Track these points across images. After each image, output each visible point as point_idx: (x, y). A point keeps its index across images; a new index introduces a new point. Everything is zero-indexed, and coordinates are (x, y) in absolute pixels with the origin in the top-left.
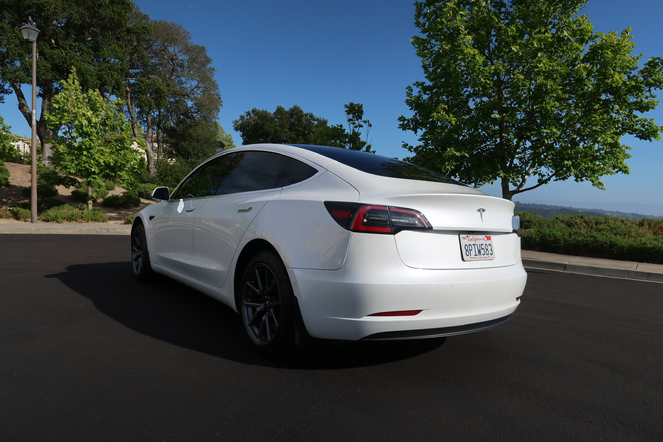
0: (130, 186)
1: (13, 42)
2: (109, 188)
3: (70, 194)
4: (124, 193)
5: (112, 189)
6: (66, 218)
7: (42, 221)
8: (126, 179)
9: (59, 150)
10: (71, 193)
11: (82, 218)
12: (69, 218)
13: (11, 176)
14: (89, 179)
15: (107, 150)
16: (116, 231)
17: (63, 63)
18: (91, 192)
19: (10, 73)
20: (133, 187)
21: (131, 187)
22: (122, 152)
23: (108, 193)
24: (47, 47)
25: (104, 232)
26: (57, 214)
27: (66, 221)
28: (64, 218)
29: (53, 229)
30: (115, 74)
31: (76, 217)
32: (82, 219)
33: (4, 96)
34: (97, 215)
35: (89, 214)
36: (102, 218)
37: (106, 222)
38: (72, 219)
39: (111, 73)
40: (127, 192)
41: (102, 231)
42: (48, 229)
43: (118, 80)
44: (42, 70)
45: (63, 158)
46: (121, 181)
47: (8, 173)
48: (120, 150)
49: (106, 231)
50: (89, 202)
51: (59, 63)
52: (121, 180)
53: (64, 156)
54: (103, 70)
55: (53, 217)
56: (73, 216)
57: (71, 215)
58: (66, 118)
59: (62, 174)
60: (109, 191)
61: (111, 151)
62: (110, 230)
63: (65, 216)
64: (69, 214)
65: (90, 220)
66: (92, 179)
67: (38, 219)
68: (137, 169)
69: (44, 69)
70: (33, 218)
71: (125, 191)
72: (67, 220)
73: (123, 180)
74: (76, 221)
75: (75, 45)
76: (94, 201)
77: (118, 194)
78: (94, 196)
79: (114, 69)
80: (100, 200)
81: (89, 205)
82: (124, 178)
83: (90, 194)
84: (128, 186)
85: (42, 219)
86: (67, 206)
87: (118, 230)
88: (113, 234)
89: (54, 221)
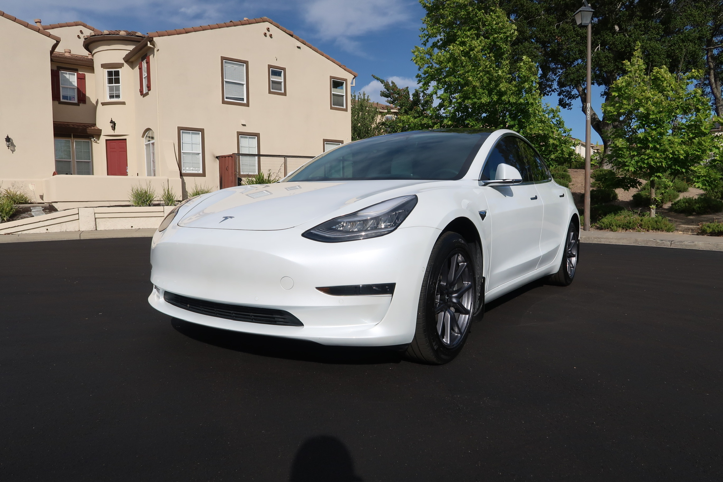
0: (707, 185)
1: (574, 41)
2: (680, 189)
3: (632, 199)
4: (702, 195)
5: (685, 190)
6: (621, 226)
7: (596, 229)
8: (703, 175)
9: (617, 145)
10: (632, 197)
11: (641, 225)
12: (626, 225)
13: (572, 182)
14: (651, 179)
15: (676, 140)
16: (683, 243)
17: (626, 47)
18: (655, 195)
19: (573, 73)
20: (713, 186)
21: (709, 186)
22: (696, 140)
23: (678, 196)
24: (609, 35)
25: (667, 245)
26: (611, 221)
27: (621, 229)
28: (620, 226)
29: (605, 238)
30: (690, 45)
31: (633, 224)
32: (641, 227)
33: (572, 101)
34: (660, 223)
35: (649, 221)
36: (666, 227)
37: (672, 232)
38: (628, 227)
39: (685, 46)
40: (704, 194)
41: (664, 243)
42: (599, 238)
43: (695, 51)
44: (603, 61)
45: (621, 154)
46: (694, 179)
47: (570, 178)
48: (694, 138)
49: (670, 244)
50: (651, 207)
51: (622, 48)
52: (695, 177)
53: (623, 151)
54: (674, 44)
55: (607, 225)
56: (630, 223)
57: (627, 222)
58: (625, 106)
59: (620, 174)
60: (680, 193)
61: (682, 141)
62: (675, 243)
63: (620, 224)
64: (626, 221)
65: (651, 228)
66: (656, 178)
67: (592, 227)
68: (718, 161)
69: (606, 60)
70: (586, 225)
71: (702, 192)
72: (623, 228)
73: (698, 177)
74: (634, 229)
75: (640, 24)
76: (659, 207)
77: (691, 196)
78: (657, 199)
79: (689, 40)
80: (667, 205)
81: (652, 210)
82: (700, 175)
83: (653, 196)
84: (705, 185)
85: (596, 226)
86: (625, 213)
87: (686, 243)
88: (679, 247)
89: (608, 229)
